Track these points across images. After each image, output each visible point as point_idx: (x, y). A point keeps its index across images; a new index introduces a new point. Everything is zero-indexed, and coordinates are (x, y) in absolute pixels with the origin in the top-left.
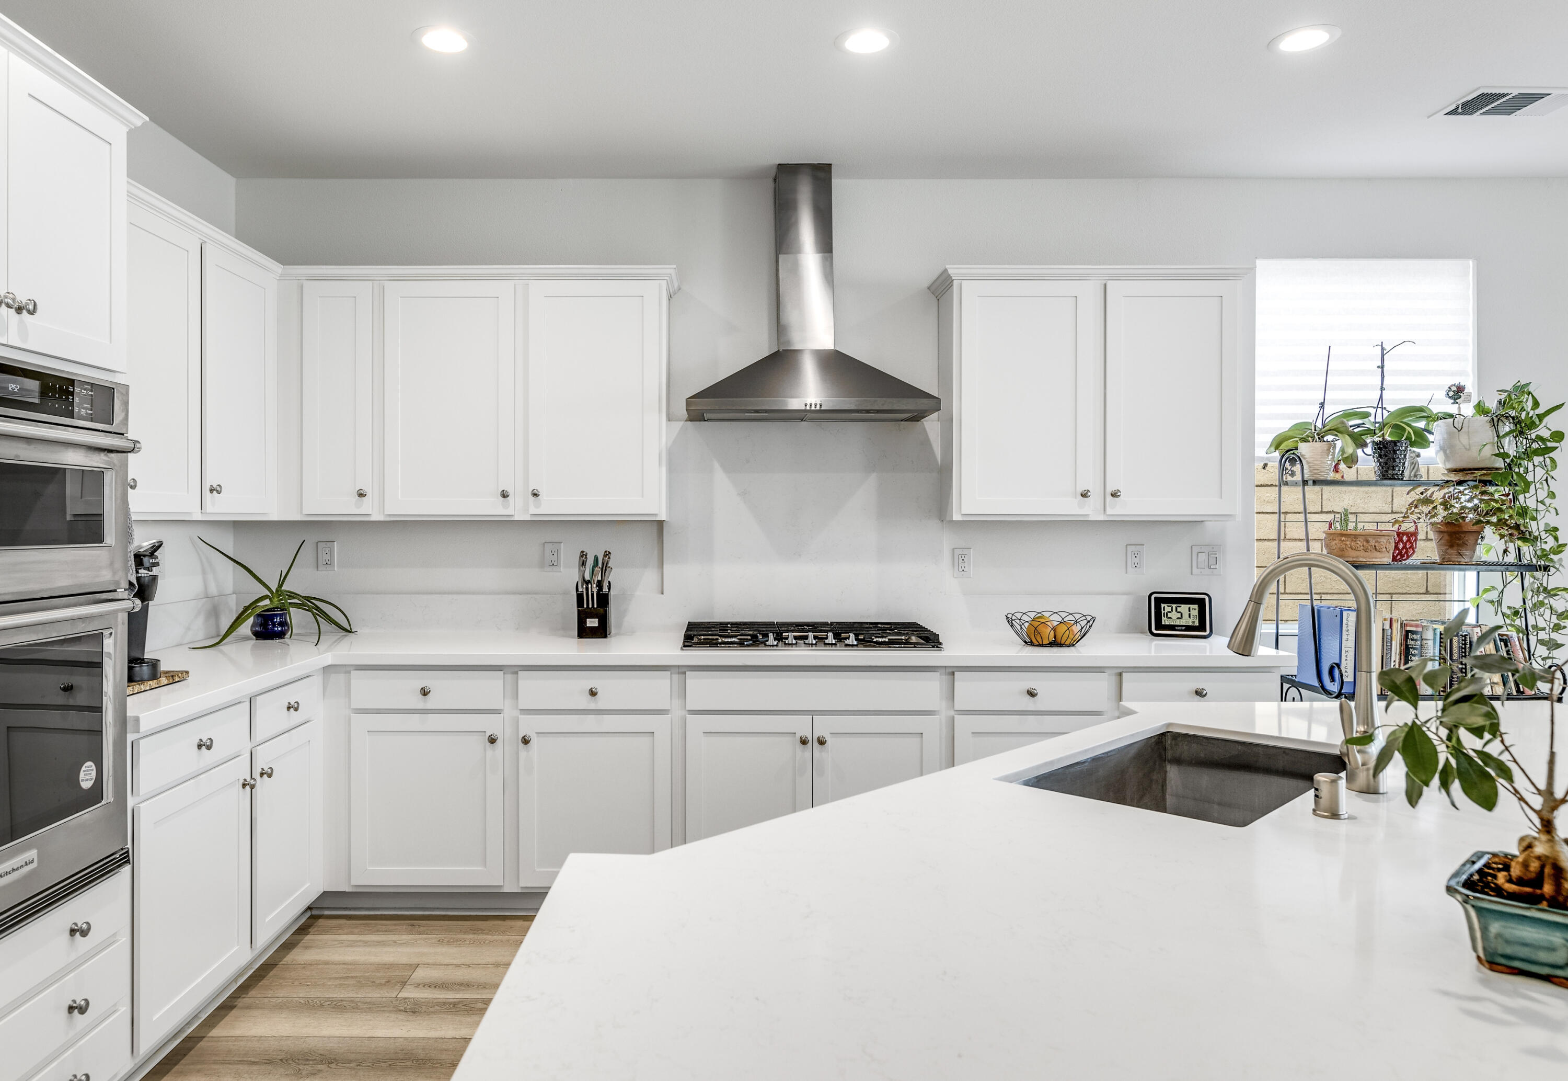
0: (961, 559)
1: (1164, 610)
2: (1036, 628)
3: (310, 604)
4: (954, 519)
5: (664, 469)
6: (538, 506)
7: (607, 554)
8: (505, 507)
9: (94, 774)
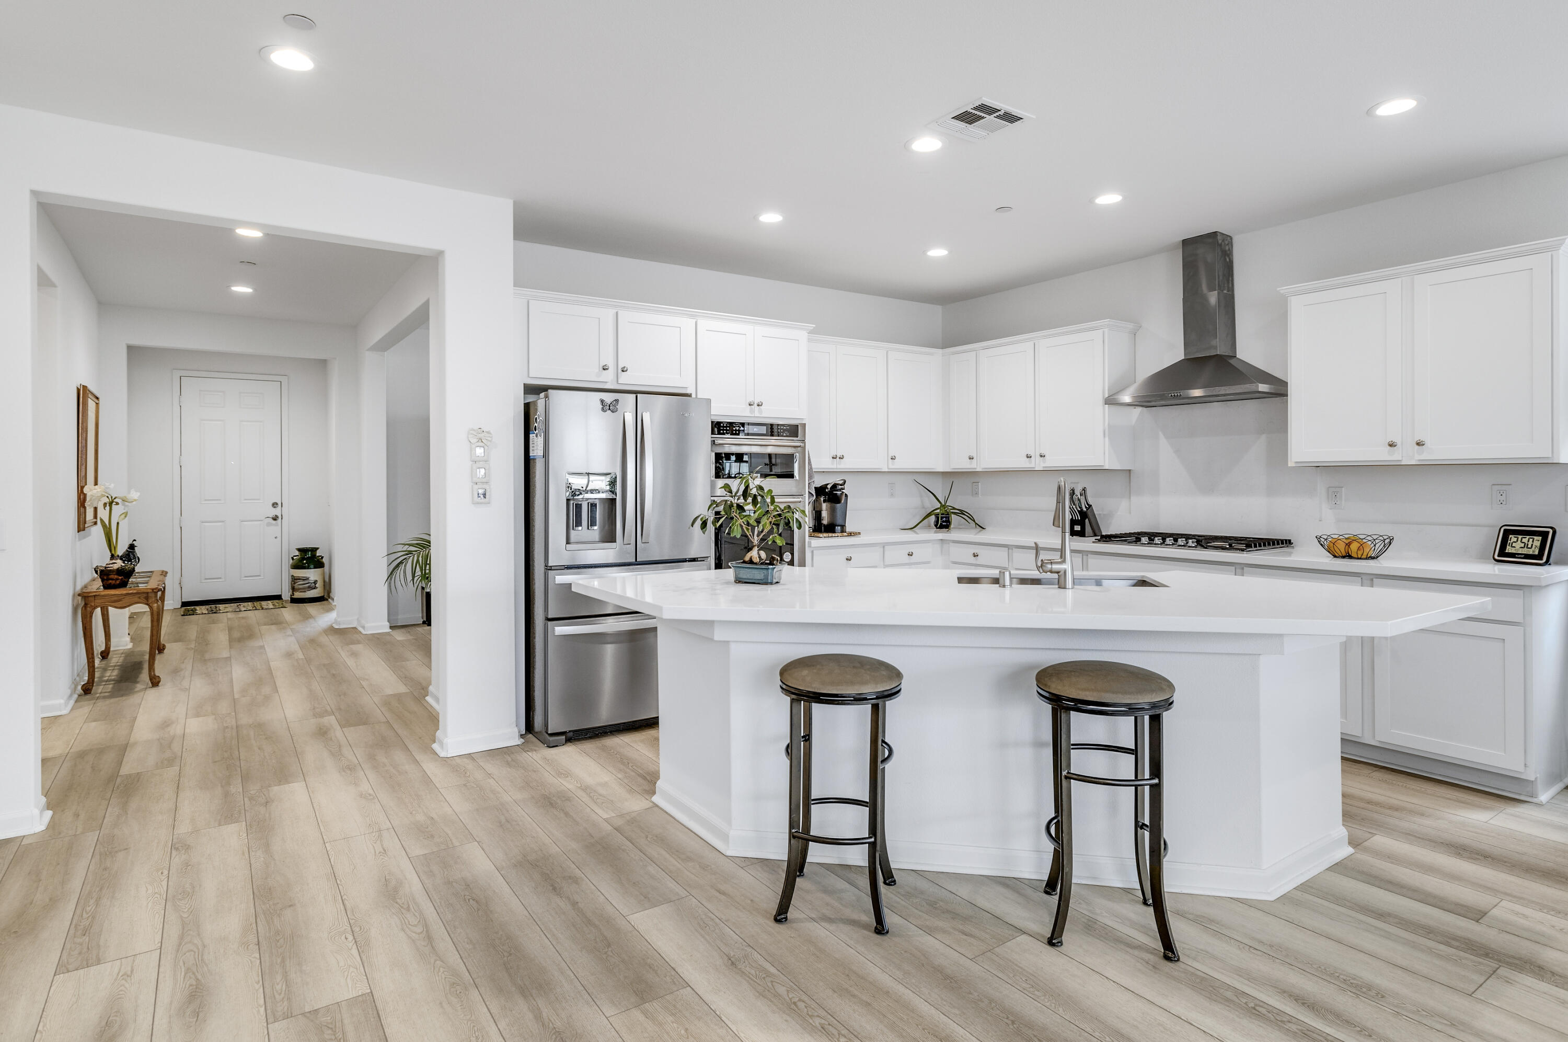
0: (1334, 496)
1: (1510, 540)
2: (1334, 544)
3: (962, 513)
4: (1289, 466)
5: (1107, 439)
6: (1044, 462)
7: (1084, 490)
8: (1030, 463)
9: (790, 557)
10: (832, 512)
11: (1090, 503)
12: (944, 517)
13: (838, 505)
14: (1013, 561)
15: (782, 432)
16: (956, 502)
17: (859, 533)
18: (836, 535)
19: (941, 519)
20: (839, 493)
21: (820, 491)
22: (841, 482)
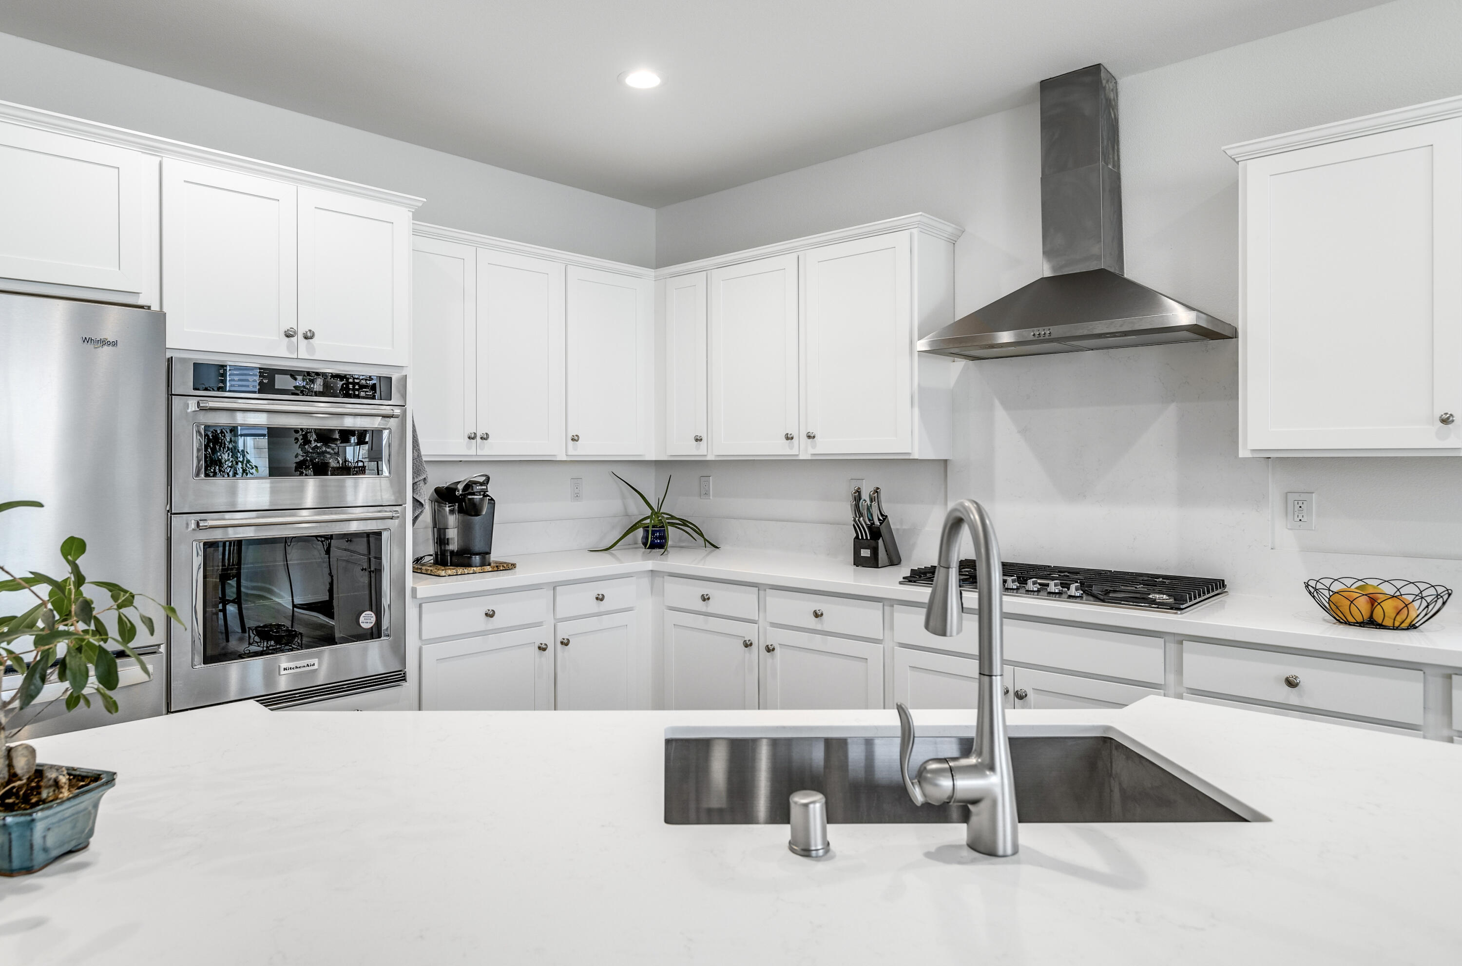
0: (1297, 507)
3: (684, 525)
4: (1240, 456)
5: (916, 410)
6: (814, 447)
7: (877, 491)
8: (791, 448)
9: (374, 619)
10: (466, 530)
11: (885, 513)
12: (657, 531)
13: (477, 519)
14: (765, 611)
15: (357, 390)
16: (675, 507)
17: (514, 566)
18: (471, 570)
19: (653, 534)
20: (477, 497)
21: (445, 495)
22: (482, 479)
